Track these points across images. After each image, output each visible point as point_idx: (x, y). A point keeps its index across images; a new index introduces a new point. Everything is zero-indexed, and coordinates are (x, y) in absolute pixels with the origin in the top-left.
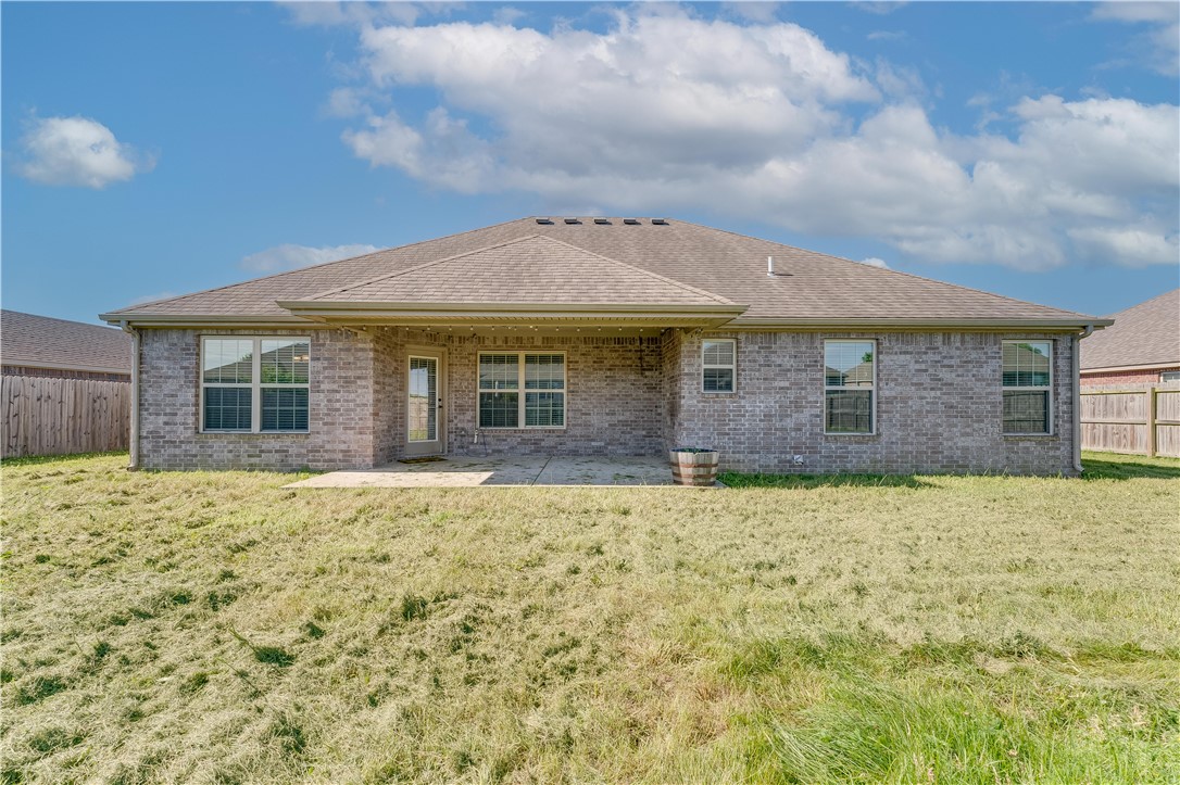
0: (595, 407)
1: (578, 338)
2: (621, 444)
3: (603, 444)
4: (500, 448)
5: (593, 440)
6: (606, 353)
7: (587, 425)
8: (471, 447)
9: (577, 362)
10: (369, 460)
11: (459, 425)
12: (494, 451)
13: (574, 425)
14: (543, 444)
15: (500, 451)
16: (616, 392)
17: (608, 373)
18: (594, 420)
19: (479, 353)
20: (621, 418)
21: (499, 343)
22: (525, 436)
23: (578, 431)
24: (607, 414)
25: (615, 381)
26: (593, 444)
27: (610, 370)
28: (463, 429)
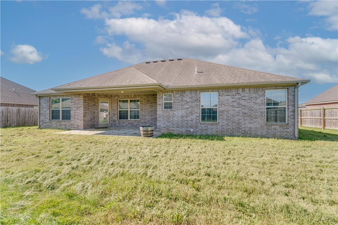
0: (147, 114)
1: (143, 95)
2: (154, 124)
3: (149, 124)
4: (124, 125)
5: (147, 123)
6: (150, 98)
7: (145, 119)
8: (117, 125)
9: (142, 101)
10: (82, 128)
11: (114, 119)
12: (122, 126)
13: (142, 119)
14: (134, 124)
15: (123, 126)
16: (153, 110)
17: (151, 104)
18: (147, 117)
19: (119, 100)
20: (154, 117)
21: (123, 97)
22: (130, 122)
23: (143, 121)
24: (151, 116)
25: (153, 106)
26: (147, 124)
27: (151, 103)
28: (115, 120)
